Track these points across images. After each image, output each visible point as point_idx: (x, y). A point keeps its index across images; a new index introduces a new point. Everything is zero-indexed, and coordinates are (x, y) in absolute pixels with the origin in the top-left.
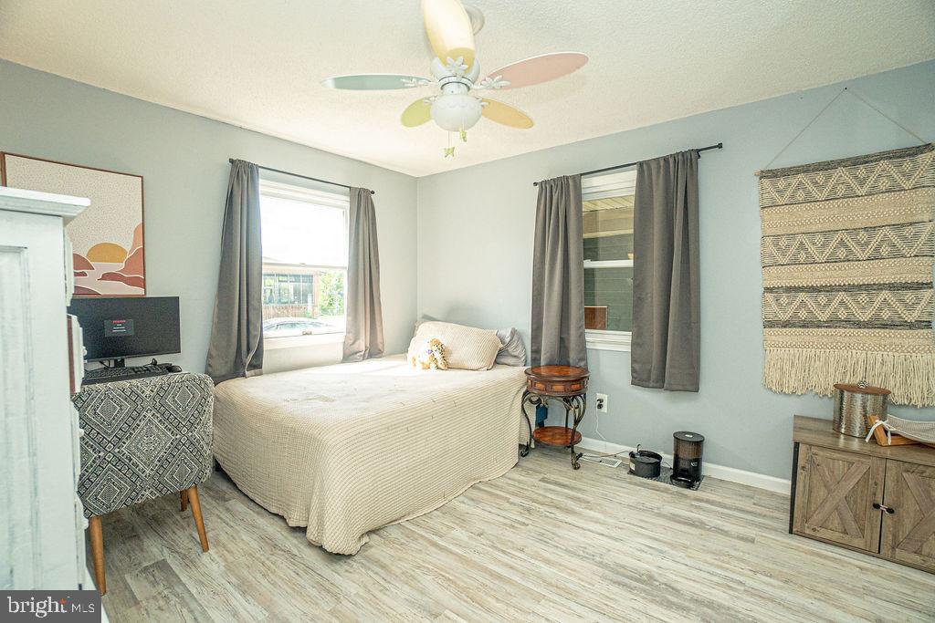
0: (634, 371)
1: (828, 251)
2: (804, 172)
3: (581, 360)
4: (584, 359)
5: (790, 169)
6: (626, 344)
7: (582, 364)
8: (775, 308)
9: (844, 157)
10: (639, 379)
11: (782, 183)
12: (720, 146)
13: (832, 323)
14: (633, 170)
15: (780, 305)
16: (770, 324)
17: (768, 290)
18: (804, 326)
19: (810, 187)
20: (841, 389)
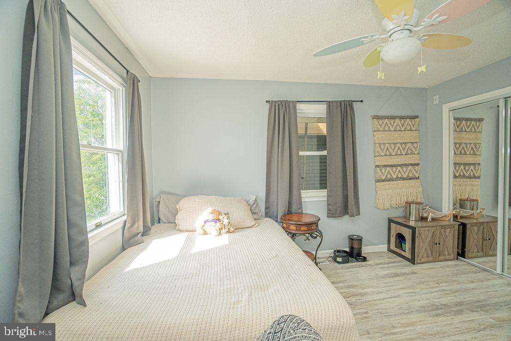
0: (329, 210)
1: (395, 151)
2: (388, 118)
3: (299, 209)
4: (301, 208)
5: (383, 117)
6: (324, 197)
7: (300, 211)
8: (380, 174)
9: (399, 115)
10: (331, 214)
11: (381, 122)
12: (362, 101)
13: (397, 179)
14: (323, 104)
15: (382, 172)
16: (378, 181)
17: (377, 166)
18: (389, 181)
19: (390, 125)
20: (409, 204)
